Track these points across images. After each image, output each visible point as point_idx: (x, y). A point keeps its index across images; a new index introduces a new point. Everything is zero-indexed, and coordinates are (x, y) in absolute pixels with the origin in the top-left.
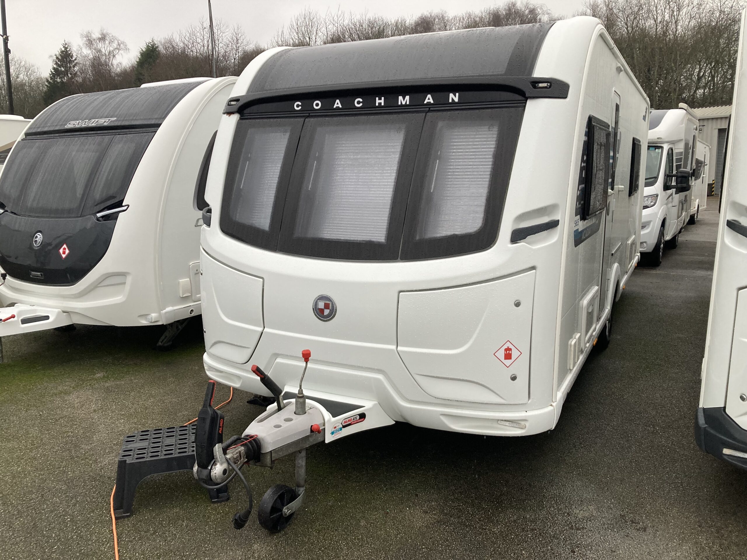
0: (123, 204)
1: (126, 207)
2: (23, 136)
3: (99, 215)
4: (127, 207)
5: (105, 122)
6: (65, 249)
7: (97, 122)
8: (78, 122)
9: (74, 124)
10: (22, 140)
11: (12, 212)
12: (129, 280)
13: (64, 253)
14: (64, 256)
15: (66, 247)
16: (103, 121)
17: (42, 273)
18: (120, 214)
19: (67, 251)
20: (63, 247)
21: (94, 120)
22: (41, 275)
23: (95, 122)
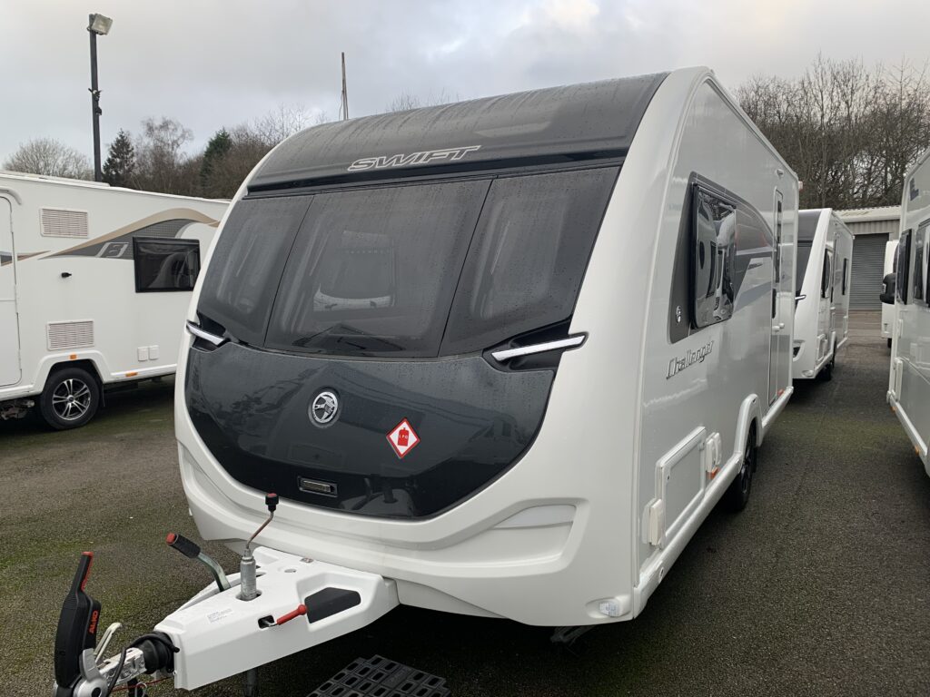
0: (571, 331)
1: (578, 340)
2: (244, 192)
3: (501, 355)
4: (581, 338)
5: (451, 155)
6: (404, 432)
7: (430, 156)
8: (378, 159)
9: (369, 164)
10: (243, 199)
11: (241, 343)
12: (581, 516)
13: (403, 441)
14: (402, 449)
15: (408, 428)
16: (447, 154)
17: (335, 486)
18: (565, 355)
19: (412, 439)
20: (401, 428)
21: (420, 154)
22: (332, 488)
23: (423, 159)
